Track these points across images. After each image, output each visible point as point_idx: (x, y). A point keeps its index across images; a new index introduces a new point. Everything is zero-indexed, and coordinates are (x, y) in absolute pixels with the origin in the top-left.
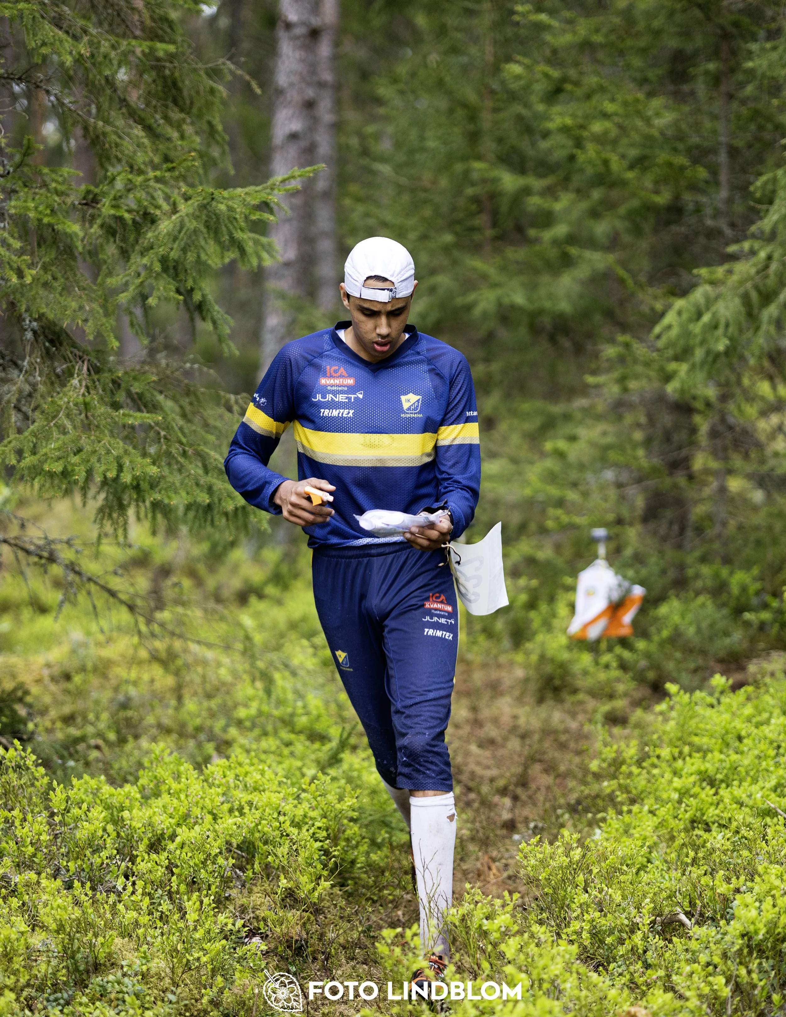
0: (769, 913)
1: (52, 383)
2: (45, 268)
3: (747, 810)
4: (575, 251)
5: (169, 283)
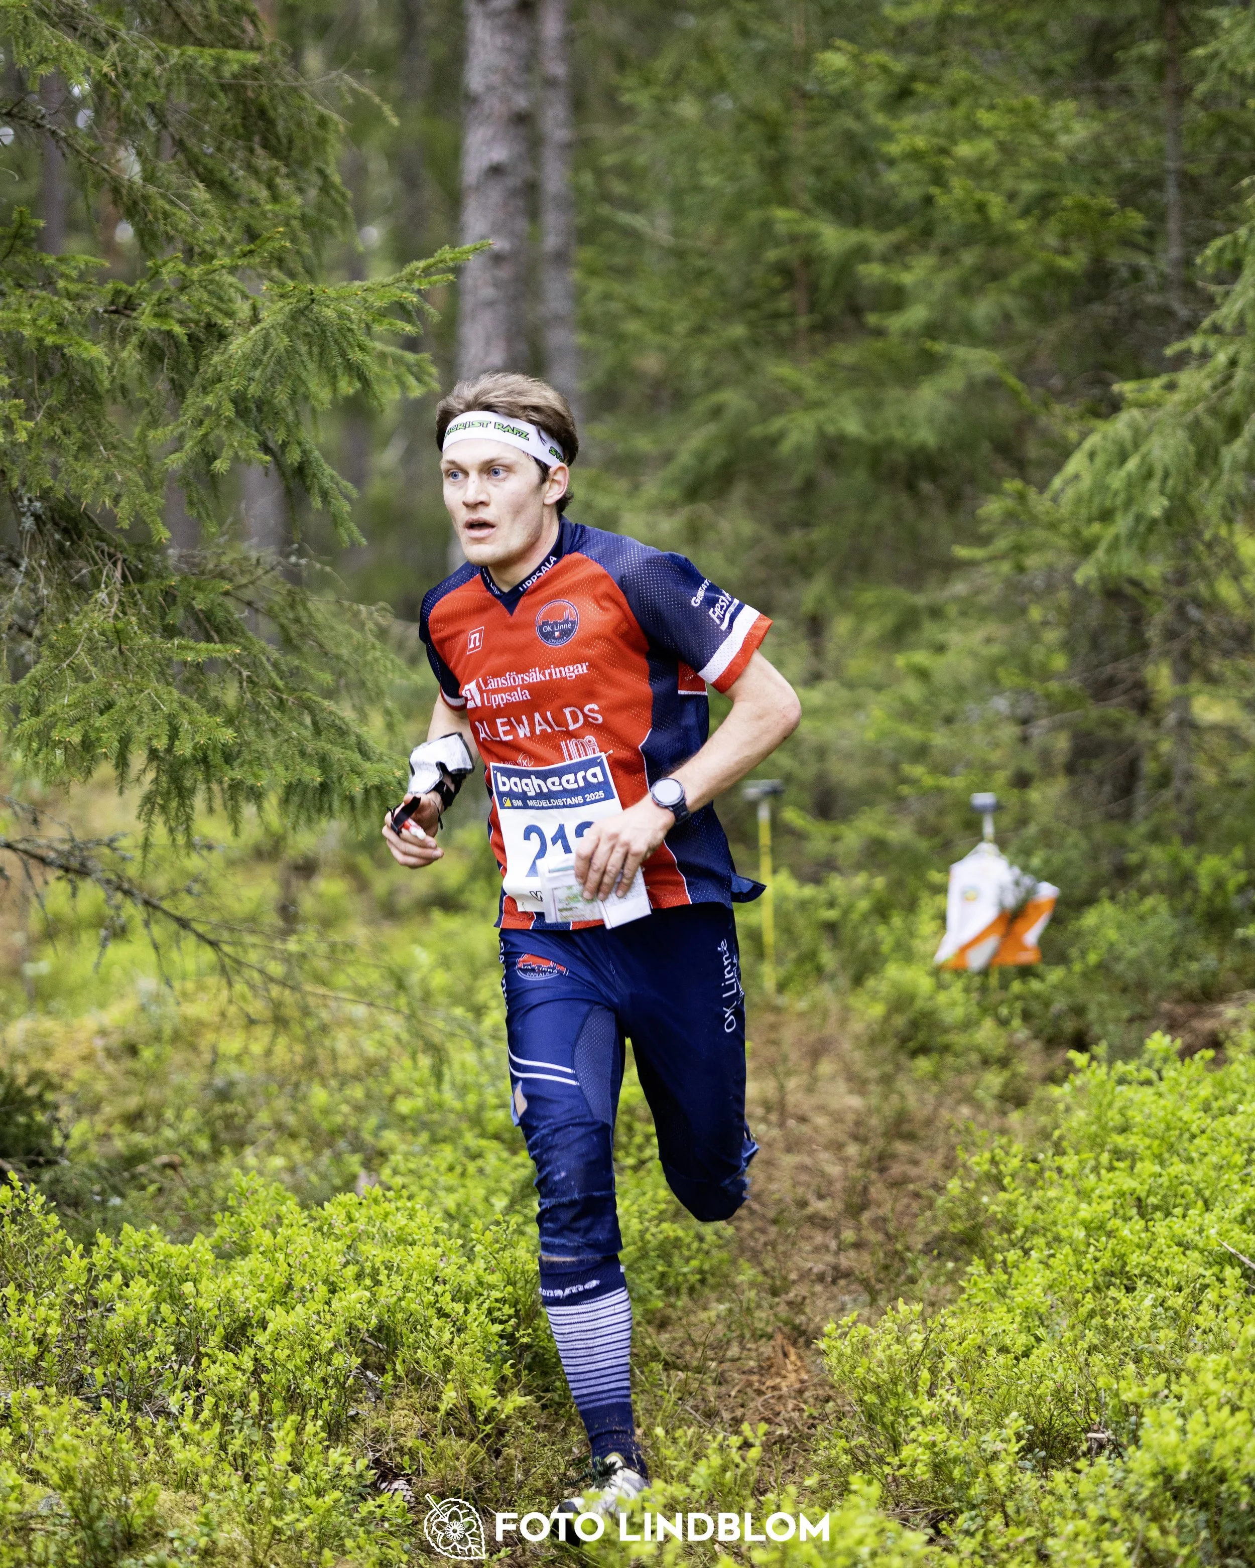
1: (67, 598)
2: (51, 416)
3: (1195, 1255)
4: (940, 347)
5: (248, 436)
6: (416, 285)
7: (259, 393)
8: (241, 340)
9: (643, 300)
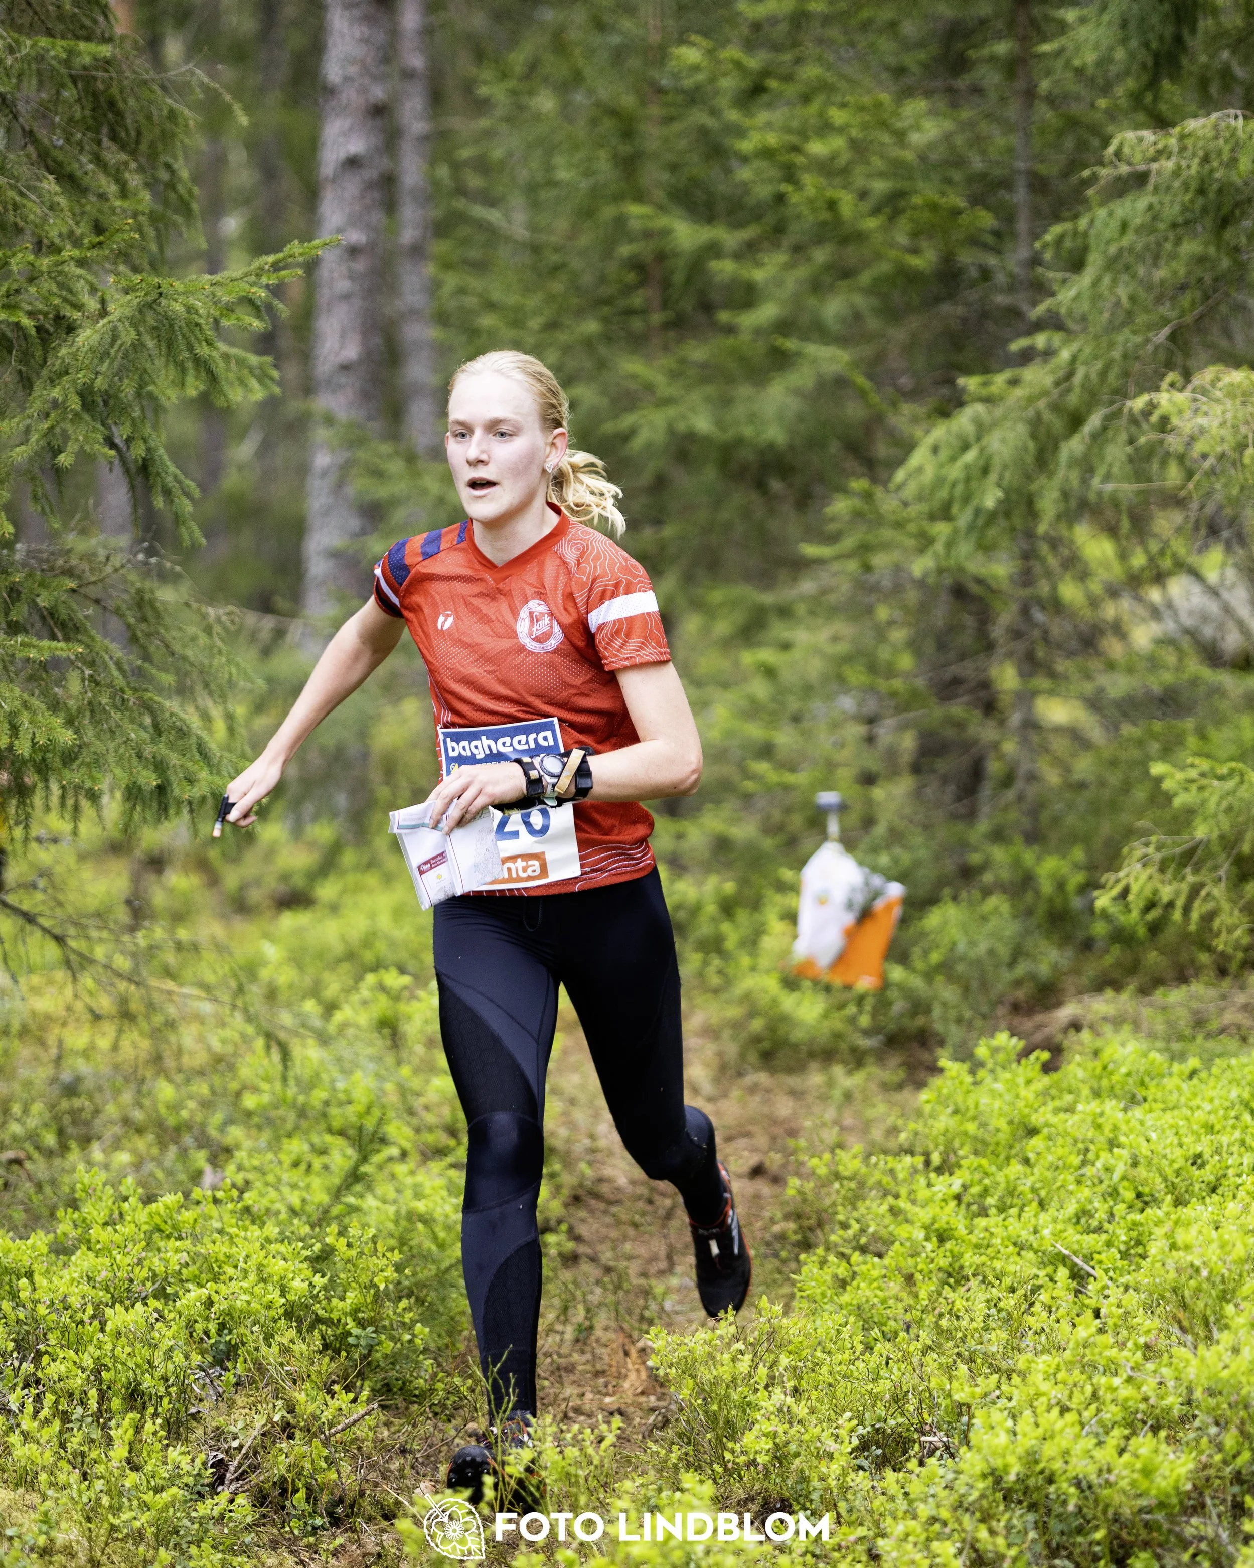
0: (1028, 1440)
3: (1029, 1255)
4: (790, 344)
5: (94, 430)
6: (264, 280)
7: (105, 387)
8: (88, 332)
9: (496, 295)
